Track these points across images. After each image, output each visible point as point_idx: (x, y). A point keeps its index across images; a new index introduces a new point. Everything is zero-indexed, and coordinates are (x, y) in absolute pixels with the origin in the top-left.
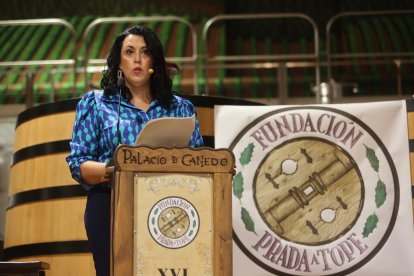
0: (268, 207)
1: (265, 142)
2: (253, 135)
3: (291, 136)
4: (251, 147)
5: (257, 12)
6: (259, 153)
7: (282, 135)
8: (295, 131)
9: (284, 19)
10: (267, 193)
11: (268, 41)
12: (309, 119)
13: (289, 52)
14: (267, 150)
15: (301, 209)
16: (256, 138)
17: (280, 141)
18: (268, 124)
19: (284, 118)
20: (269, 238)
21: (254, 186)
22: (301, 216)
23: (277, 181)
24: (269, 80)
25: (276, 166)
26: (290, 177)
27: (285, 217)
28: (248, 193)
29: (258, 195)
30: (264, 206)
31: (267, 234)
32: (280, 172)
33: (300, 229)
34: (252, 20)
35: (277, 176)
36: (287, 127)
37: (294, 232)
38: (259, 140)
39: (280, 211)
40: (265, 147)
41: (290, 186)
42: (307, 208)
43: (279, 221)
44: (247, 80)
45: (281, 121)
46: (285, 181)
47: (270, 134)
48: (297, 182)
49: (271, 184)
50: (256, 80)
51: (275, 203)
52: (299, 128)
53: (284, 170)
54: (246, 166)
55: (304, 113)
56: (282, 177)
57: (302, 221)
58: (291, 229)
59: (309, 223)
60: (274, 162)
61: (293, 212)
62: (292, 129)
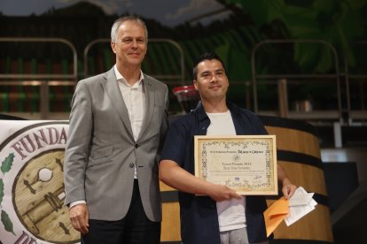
0: (25, 210)
1: (24, 152)
2: (14, 146)
3: (48, 147)
4: (12, 156)
5: (24, 36)
6: (18, 162)
7: (40, 146)
8: (51, 143)
9: (48, 43)
10: (25, 197)
11: (34, 62)
12: (63, 133)
13: (52, 72)
14: (26, 160)
15: (55, 212)
16: (16, 148)
17: (38, 152)
18: (27, 137)
19: (41, 131)
20: (25, 238)
21: (13, 191)
22: (55, 218)
23: (34, 187)
24: (33, 96)
25: (33, 174)
26: (46, 184)
27: (40, 219)
28: (7, 198)
29: (17, 200)
30: (22, 209)
31: (24, 234)
32: (37, 179)
33: (54, 230)
34: (20, 43)
35: (34, 183)
36: (44, 139)
37: (49, 232)
38: (19, 150)
39: (37, 213)
40: (24, 156)
41: (45, 192)
42: (60, 211)
43: (35, 223)
44: (13, 96)
45: (39, 134)
46: (41, 187)
47: (29, 146)
48: (52, 189)
49: (28, 190)
50: (22, 96)
51: (32, 206)
52: (54, 140)
53: (41, 178)
54: (6, 174)
55: (59, 127)
56: (38, 183)
57: (56, 223)
58: (46, 229)
59: (61, 225)
60: (32, 171)
61: (48, 214)
62: (49, 142)
